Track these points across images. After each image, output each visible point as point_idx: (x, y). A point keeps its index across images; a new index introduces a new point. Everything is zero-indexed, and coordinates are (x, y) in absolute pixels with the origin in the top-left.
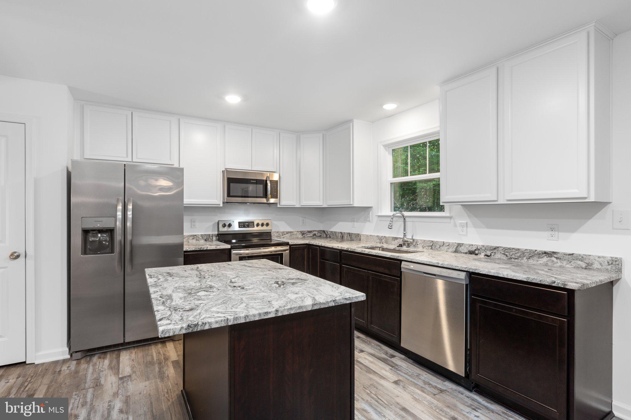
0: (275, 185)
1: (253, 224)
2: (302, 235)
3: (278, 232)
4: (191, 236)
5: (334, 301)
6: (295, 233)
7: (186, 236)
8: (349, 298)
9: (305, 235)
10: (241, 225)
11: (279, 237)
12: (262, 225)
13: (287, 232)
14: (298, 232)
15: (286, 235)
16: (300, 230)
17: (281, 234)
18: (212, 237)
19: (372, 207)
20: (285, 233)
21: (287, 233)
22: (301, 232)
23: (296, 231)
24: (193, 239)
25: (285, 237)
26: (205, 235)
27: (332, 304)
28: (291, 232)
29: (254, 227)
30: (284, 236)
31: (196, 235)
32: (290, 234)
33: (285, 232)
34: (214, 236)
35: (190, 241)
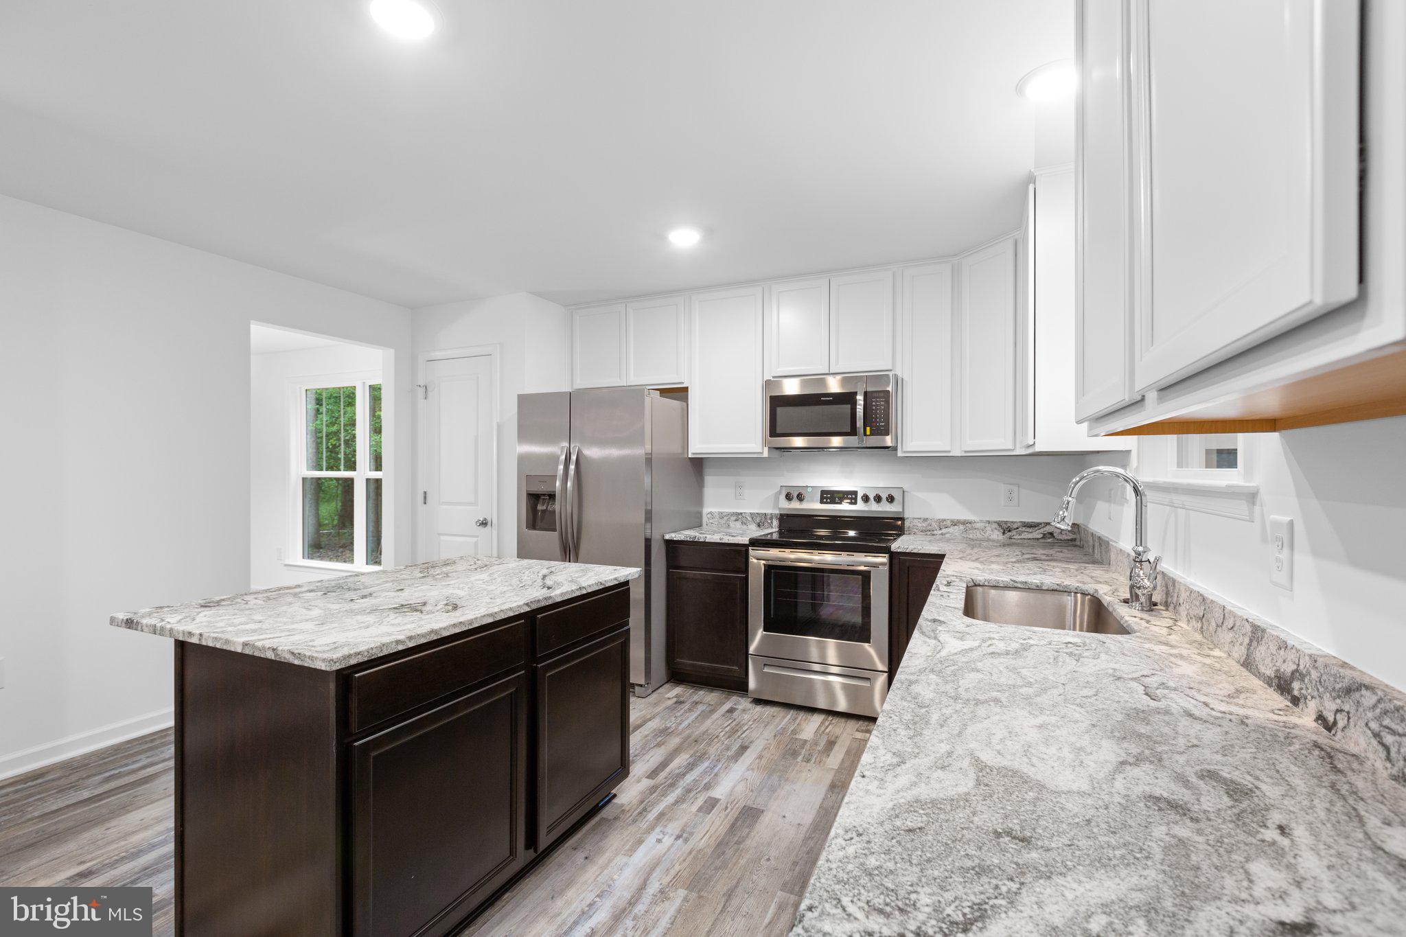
0: (883, 403)
1: (853, 496)
2: (1004, 533)
3: (925, 520)
4: (734, 514)
5: (274, 650)
6: (978, 525)
7: (725, 514)
8: (299, 654)
9: (1014, 532)
10: (827, 498)
11: (929, 533)
12: (878, 499)
13: (952, 521)
14: (989, 522)
15: (951, 530)
16: (996, 519)
17: (935, 525)
18: (771, 519)
19: (1130, 451)
20: (949, 523)
21: (955, 523)
22: (999, 524)
23: (981, 521)
24: (736, 520)
25: (948, 533)
26: (757, 513)
27: (270, 655)
28: (964, 523)
29: (855, 503)
30: (944, 531)
31: (741, 513)
32: (962, 527)
33: (949, 521)
34: (774, 517)
35: (732, 524)
